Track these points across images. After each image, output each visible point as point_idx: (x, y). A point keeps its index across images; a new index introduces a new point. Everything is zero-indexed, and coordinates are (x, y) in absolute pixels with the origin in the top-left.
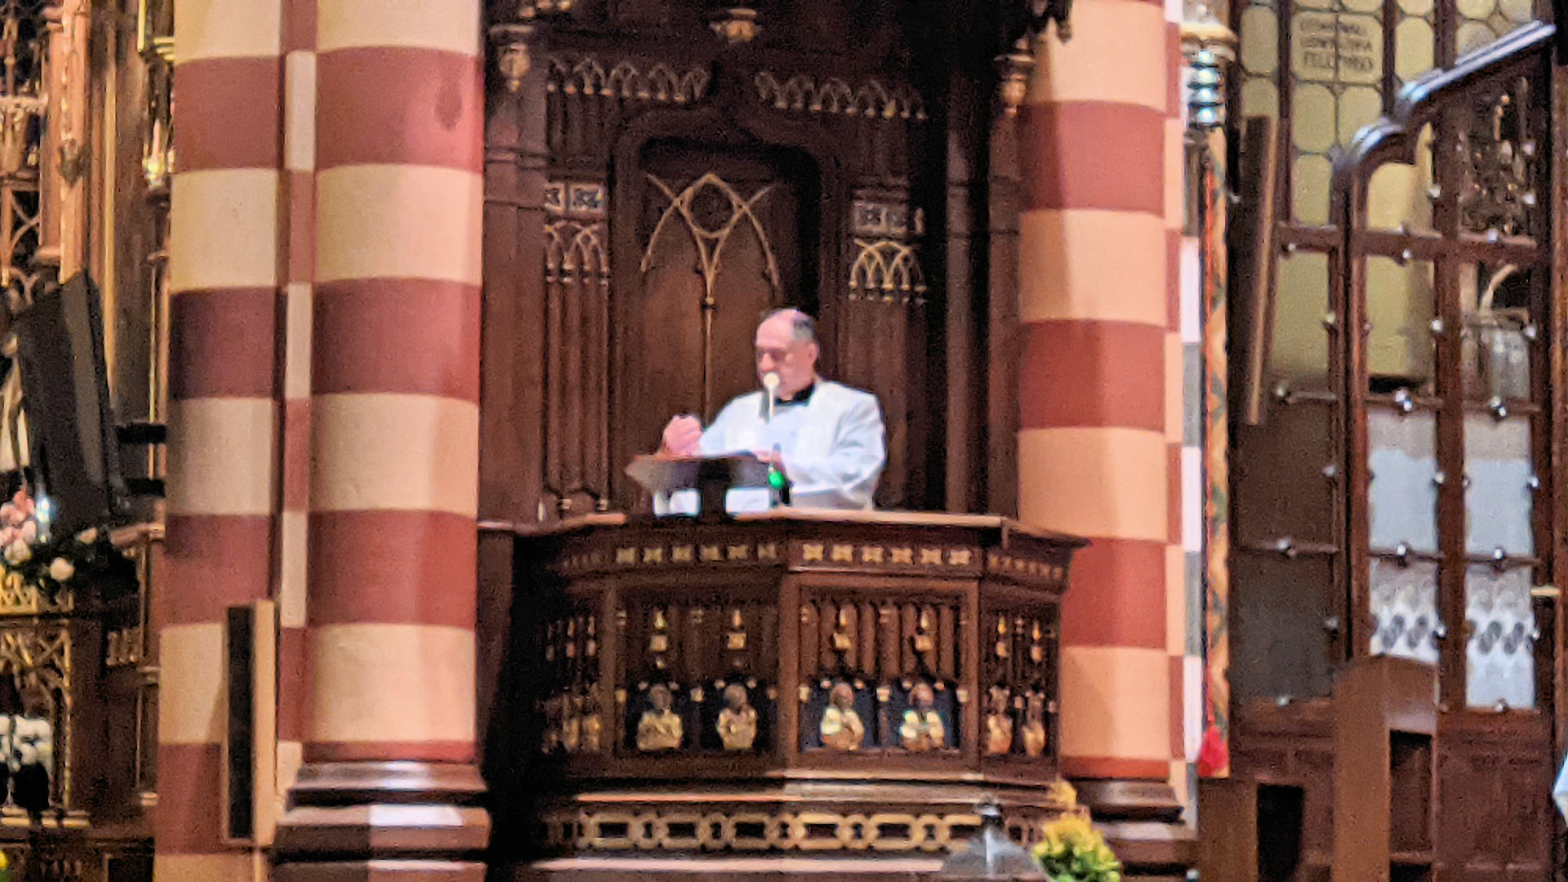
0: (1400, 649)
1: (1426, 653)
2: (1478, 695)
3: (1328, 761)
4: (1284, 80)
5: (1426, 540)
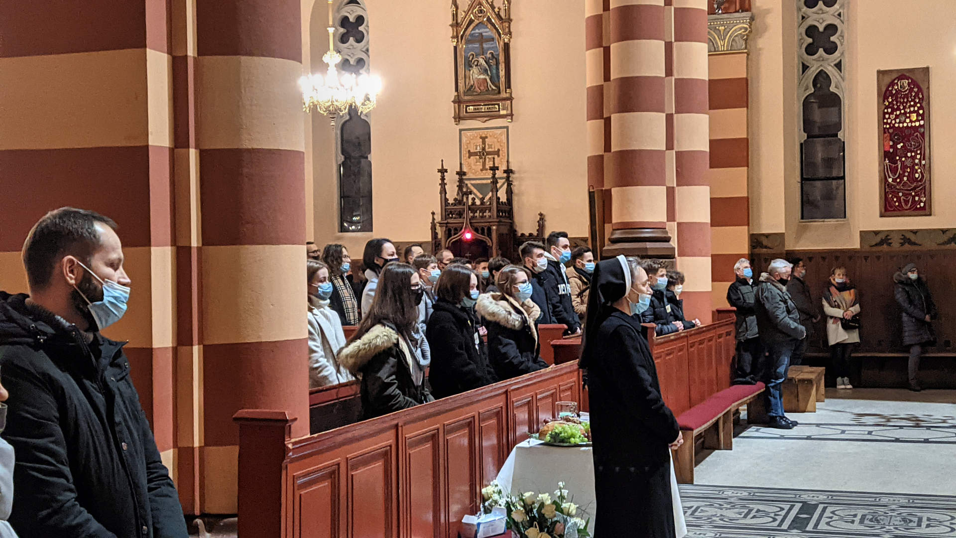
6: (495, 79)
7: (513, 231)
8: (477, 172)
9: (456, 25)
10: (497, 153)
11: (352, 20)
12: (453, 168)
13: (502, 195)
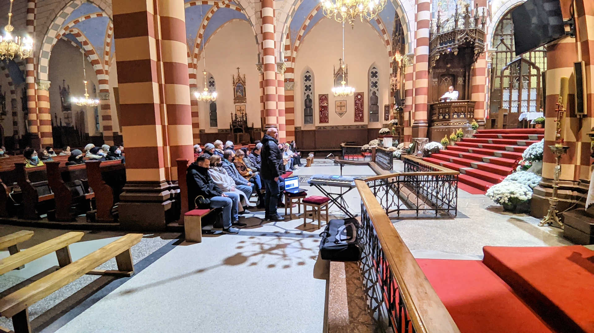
0: (505, 108)
1: (508, 108)
2: (512, 112)
3: (498, 117)
4: (497, 64)
5: (508, 100)
6: (242, 95)
7: (247, 126)
8: (239, 114)
9: (234, 83)
10: (243, 110)
11: (212, 81)
12: (234, 113)
13: (245, 119)
